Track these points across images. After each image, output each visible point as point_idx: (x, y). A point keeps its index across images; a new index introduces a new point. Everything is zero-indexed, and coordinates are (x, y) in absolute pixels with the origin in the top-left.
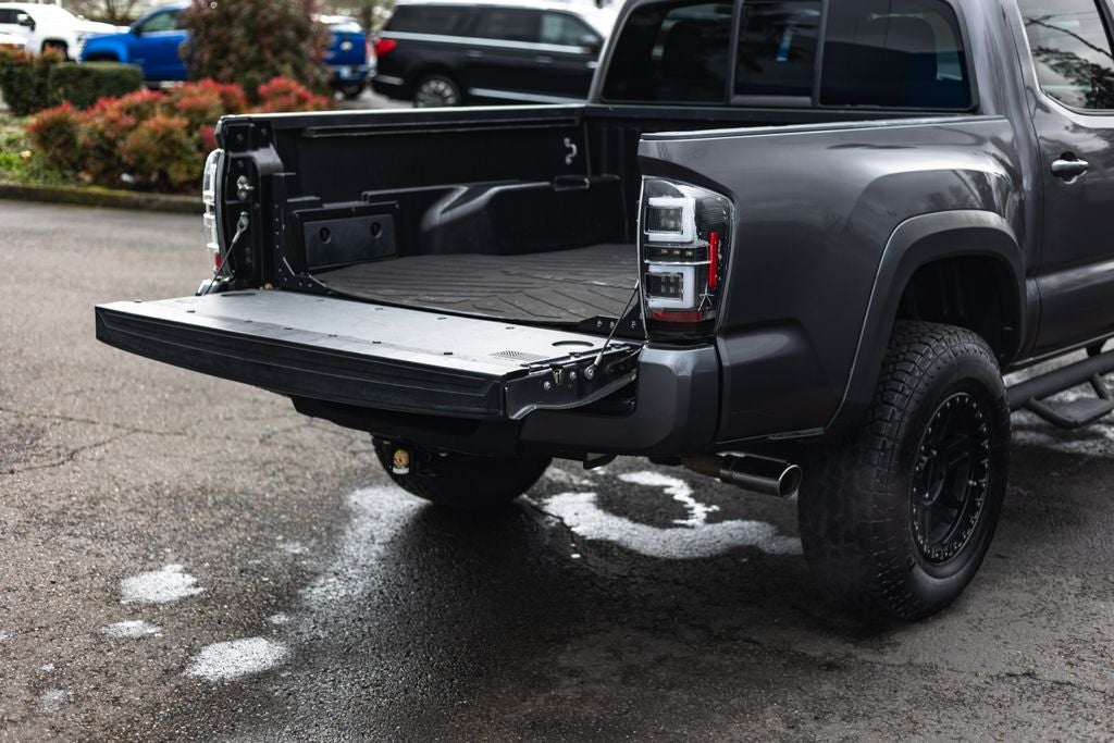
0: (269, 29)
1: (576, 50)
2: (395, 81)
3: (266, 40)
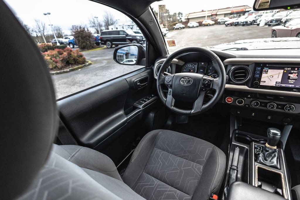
0: (84, 37)
1: (124, 36)
2: (103, 42)
3: (85, 39)
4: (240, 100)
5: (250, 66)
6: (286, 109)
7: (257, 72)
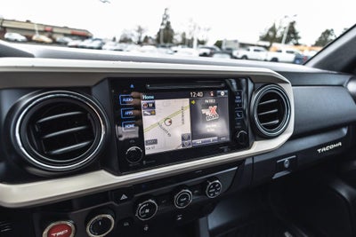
4: (97, 222)
5: (94, 91)
6: (210, 193)
7: (127, 113)
